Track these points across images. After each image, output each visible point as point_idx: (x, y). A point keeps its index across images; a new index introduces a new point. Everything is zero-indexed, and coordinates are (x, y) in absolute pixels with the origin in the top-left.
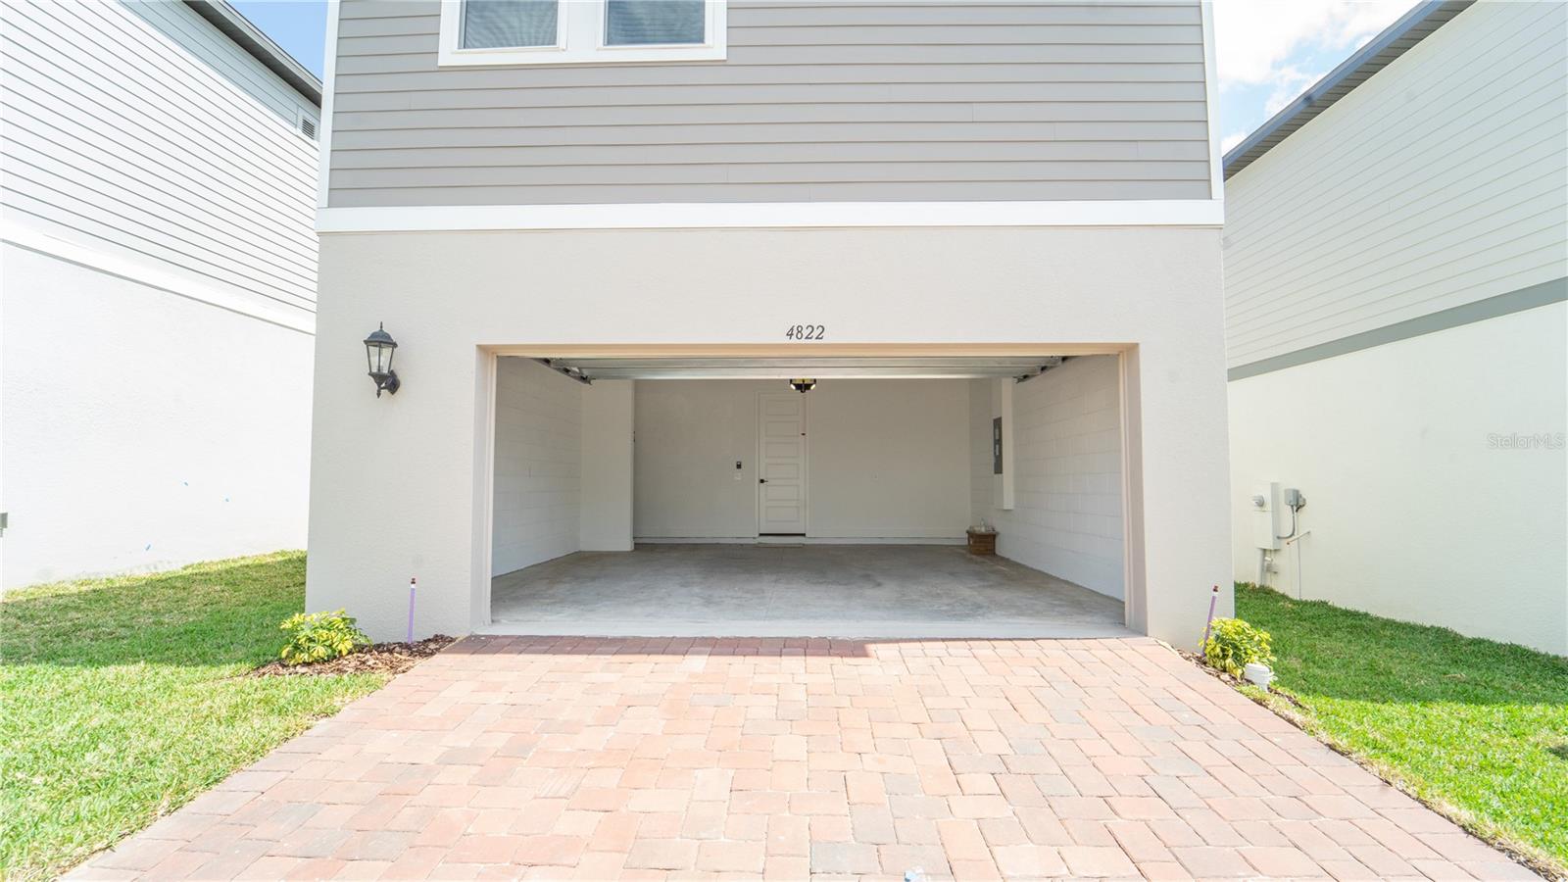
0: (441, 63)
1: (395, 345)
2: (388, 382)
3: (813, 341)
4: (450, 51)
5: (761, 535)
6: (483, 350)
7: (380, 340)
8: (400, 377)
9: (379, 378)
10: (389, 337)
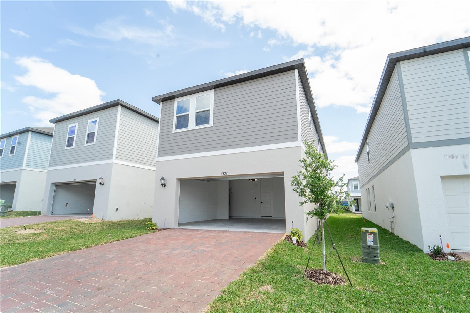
0: (173, 132)
1: (165, 179)
2: (164, 185)
3: (226, 175)
4: (174, 130)
5: (262, 216)
6: (178, 179)
7: (163, 179)
8: (166, 184)
9: (162, 185)
10: (164, 178)
